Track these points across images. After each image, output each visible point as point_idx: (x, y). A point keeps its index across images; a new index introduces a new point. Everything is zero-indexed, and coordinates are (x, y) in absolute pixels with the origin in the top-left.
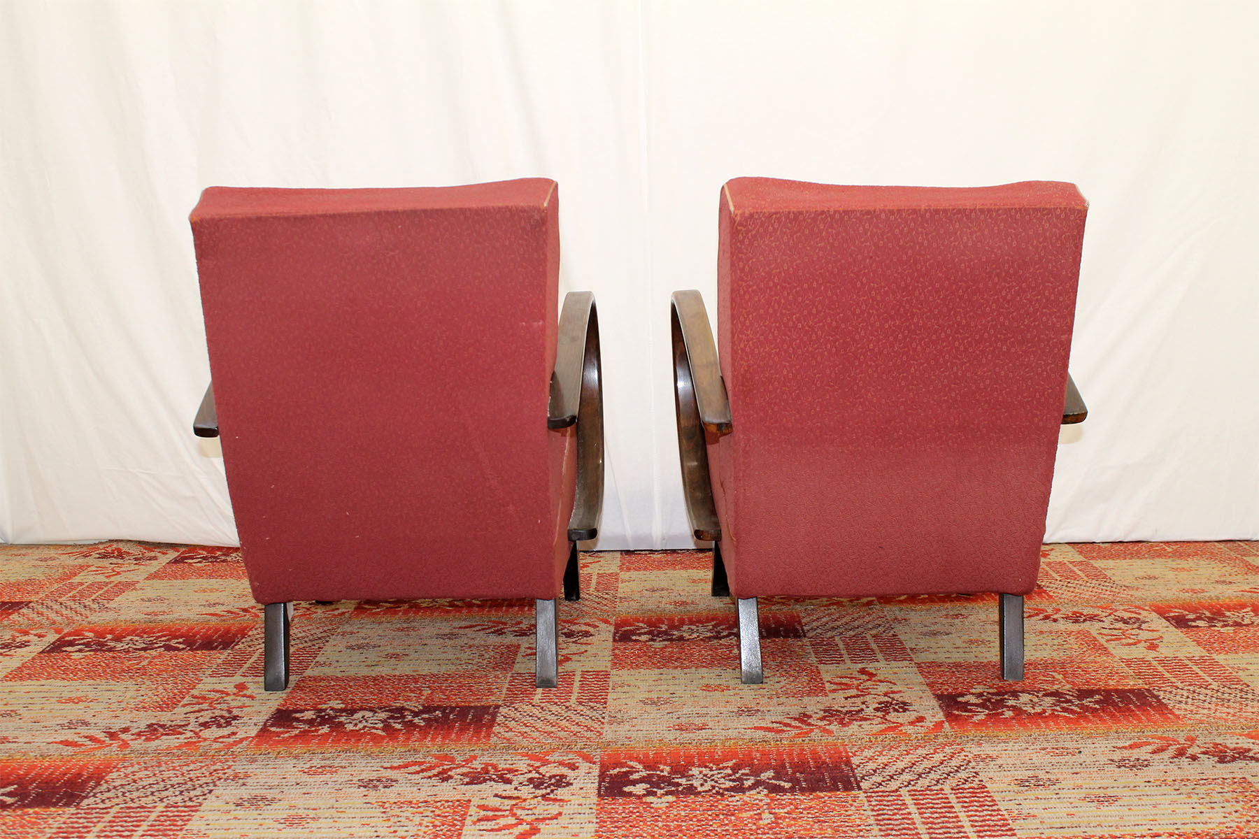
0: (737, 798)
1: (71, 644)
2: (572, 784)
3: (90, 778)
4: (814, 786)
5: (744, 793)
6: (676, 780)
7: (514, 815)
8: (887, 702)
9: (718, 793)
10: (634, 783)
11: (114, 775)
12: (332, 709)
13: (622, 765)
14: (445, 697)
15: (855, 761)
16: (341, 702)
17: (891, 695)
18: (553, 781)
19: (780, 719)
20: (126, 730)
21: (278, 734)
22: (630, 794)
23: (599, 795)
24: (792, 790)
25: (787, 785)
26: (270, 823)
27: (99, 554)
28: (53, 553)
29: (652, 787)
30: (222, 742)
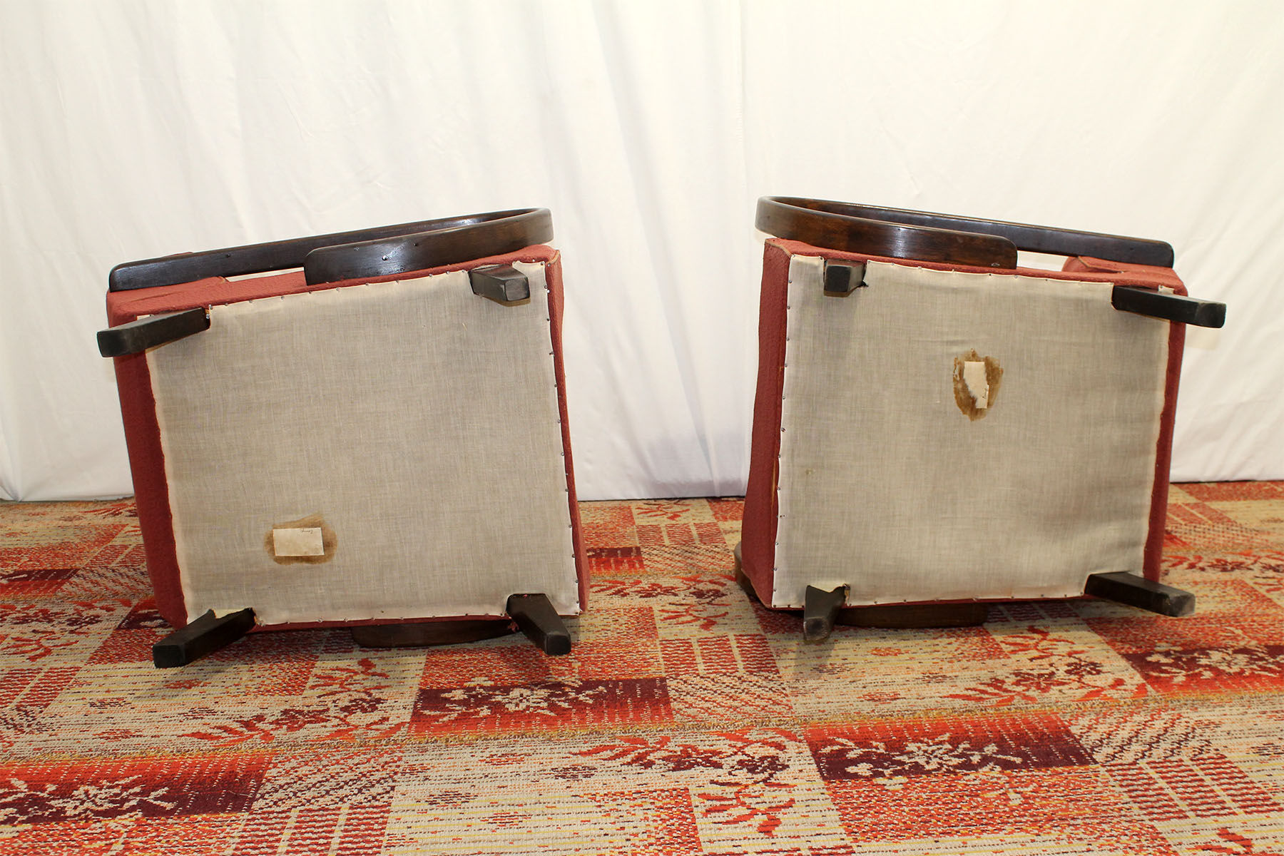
0: (972, 776)
1: (148, 617)
2: (788, 766)
3: (247, 776)
4: (1046, 762)
5: (977, 770)
6: (897, 758)
7: (743, 804)
8: (1076, 663)
9: (948, 771)
10: (854, 762)
11: (274, 772)
12: (481, 687)
13: (832, 743)
14: (600, 670)
15: (1074, 730)
16: (487, 678)
17: (1077, 656)
18: (766, 764)
19: (973, 685)
20: (260, 718)
21: (436, 718)
22: (855, 776)
23: (824, 779)
24: (1025, 765)
25: (1018, 760)
26: (477, 823)
27: (130, 511)
28: (75, 511)
29: (875, 767)
30: (377, 730)
